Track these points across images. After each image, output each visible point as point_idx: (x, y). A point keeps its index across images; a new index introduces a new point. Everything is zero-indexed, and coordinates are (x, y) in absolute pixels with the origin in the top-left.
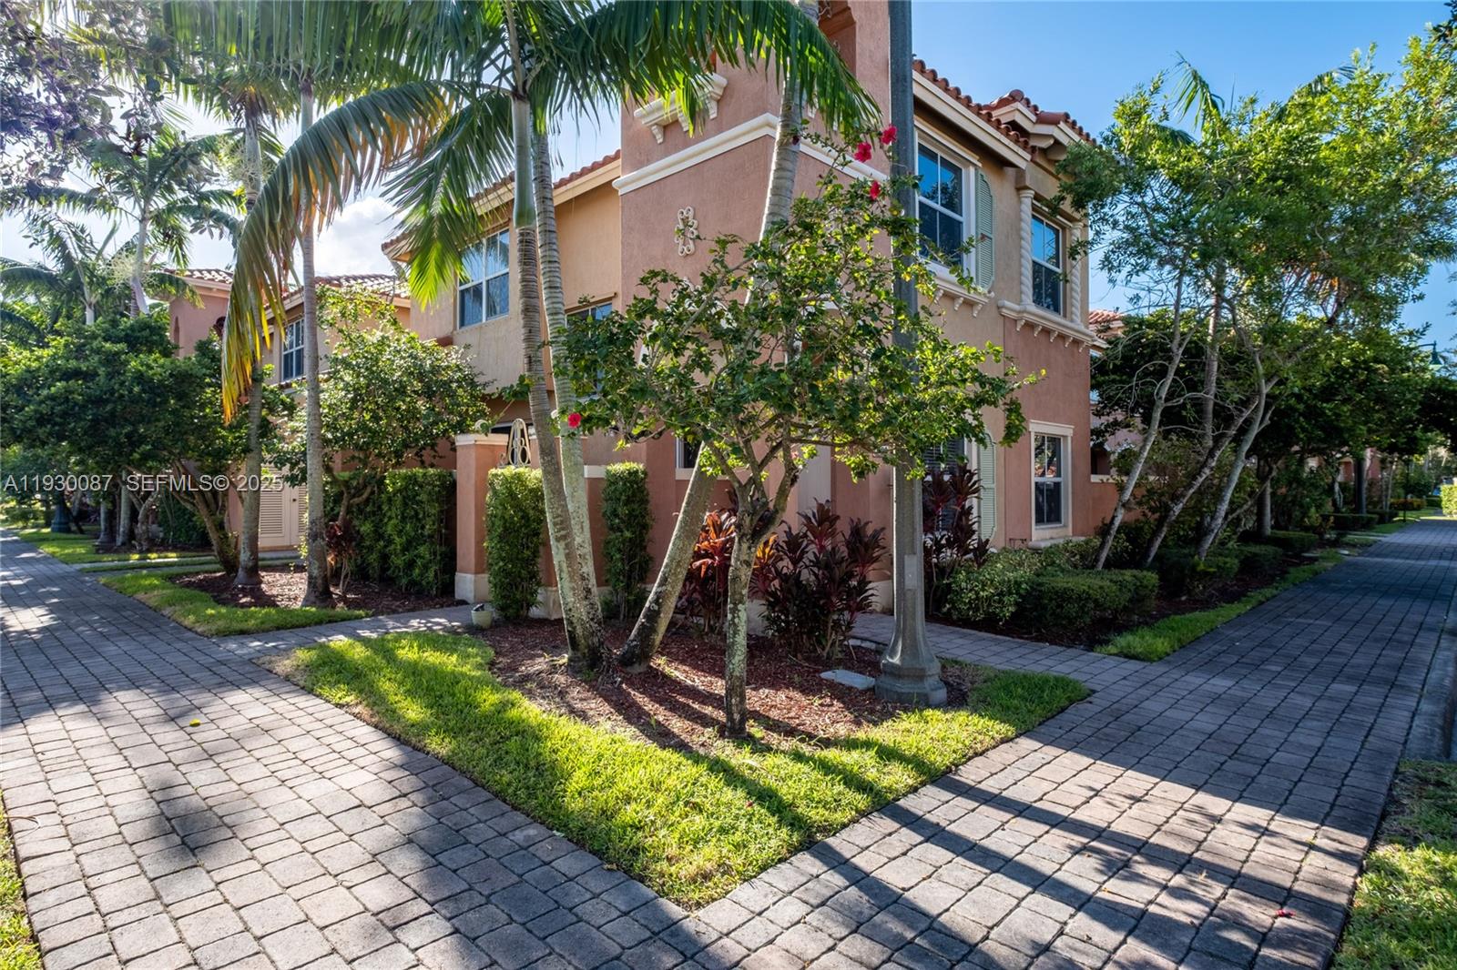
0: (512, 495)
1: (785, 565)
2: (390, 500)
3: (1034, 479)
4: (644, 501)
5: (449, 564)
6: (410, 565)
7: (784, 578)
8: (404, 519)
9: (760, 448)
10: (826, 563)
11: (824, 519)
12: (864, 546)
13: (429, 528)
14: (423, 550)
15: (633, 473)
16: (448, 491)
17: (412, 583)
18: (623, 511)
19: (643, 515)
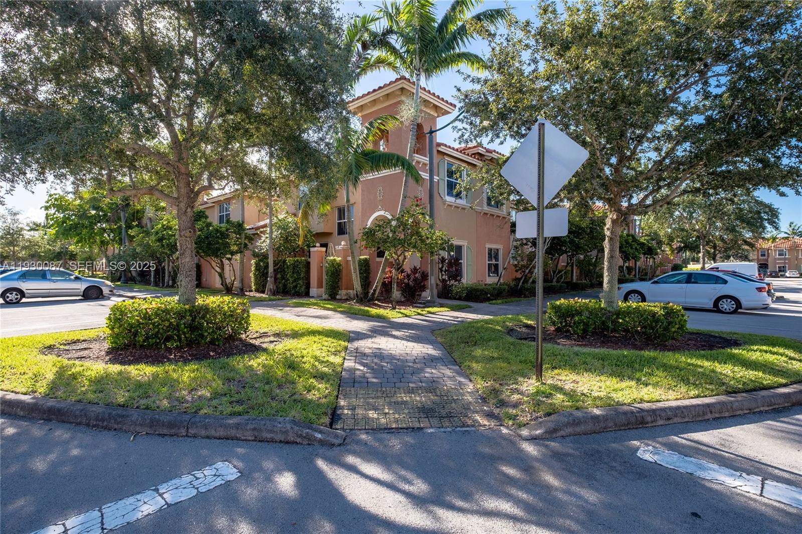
0: (333, 264)
1: (406, 281)
2: (288, 267)
3: (488, 262)
4: (369, 266)
5: (308, 286)
6: (296, 287)
7: (405, 284)
8: (293, 273)
9: (399, 252)
10: (416, 280)
11: (415, 270)
12: (425, 276)
13: (302, 275)
14: (300, 282)
15: (366, 259)
16: (308, 264)
17: (296, 292)
18: (364, 268)
19: (369, 270)
